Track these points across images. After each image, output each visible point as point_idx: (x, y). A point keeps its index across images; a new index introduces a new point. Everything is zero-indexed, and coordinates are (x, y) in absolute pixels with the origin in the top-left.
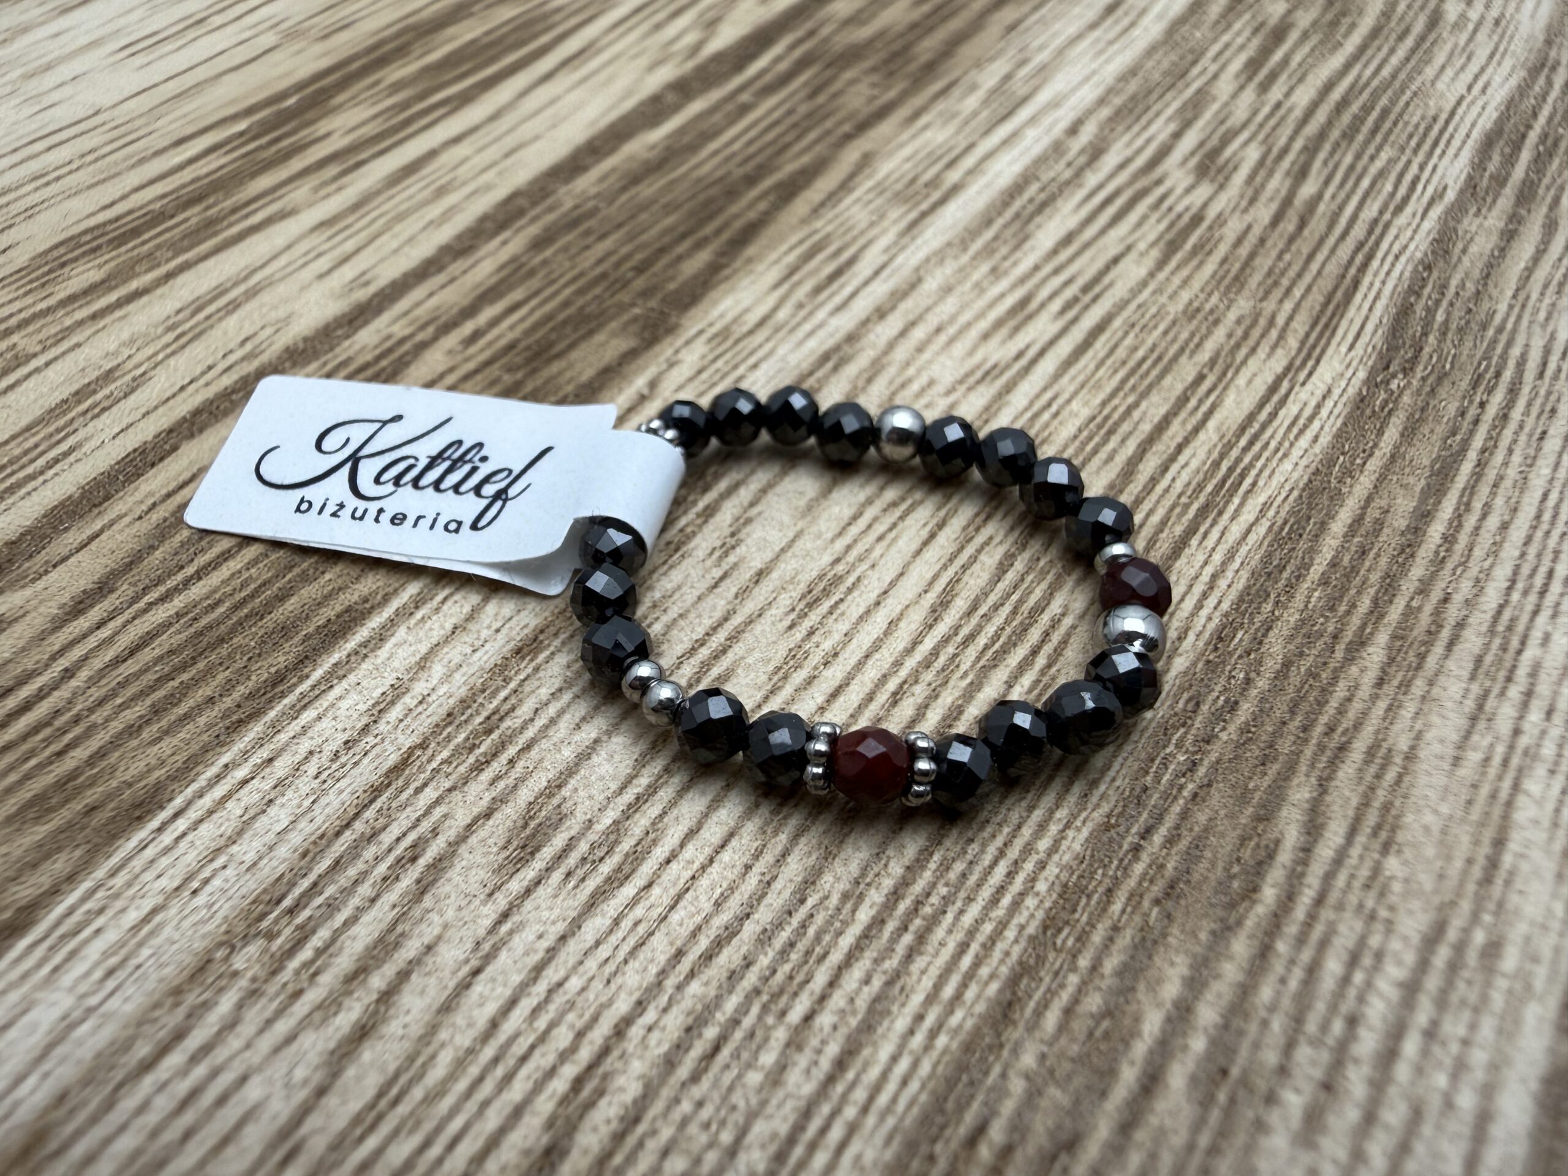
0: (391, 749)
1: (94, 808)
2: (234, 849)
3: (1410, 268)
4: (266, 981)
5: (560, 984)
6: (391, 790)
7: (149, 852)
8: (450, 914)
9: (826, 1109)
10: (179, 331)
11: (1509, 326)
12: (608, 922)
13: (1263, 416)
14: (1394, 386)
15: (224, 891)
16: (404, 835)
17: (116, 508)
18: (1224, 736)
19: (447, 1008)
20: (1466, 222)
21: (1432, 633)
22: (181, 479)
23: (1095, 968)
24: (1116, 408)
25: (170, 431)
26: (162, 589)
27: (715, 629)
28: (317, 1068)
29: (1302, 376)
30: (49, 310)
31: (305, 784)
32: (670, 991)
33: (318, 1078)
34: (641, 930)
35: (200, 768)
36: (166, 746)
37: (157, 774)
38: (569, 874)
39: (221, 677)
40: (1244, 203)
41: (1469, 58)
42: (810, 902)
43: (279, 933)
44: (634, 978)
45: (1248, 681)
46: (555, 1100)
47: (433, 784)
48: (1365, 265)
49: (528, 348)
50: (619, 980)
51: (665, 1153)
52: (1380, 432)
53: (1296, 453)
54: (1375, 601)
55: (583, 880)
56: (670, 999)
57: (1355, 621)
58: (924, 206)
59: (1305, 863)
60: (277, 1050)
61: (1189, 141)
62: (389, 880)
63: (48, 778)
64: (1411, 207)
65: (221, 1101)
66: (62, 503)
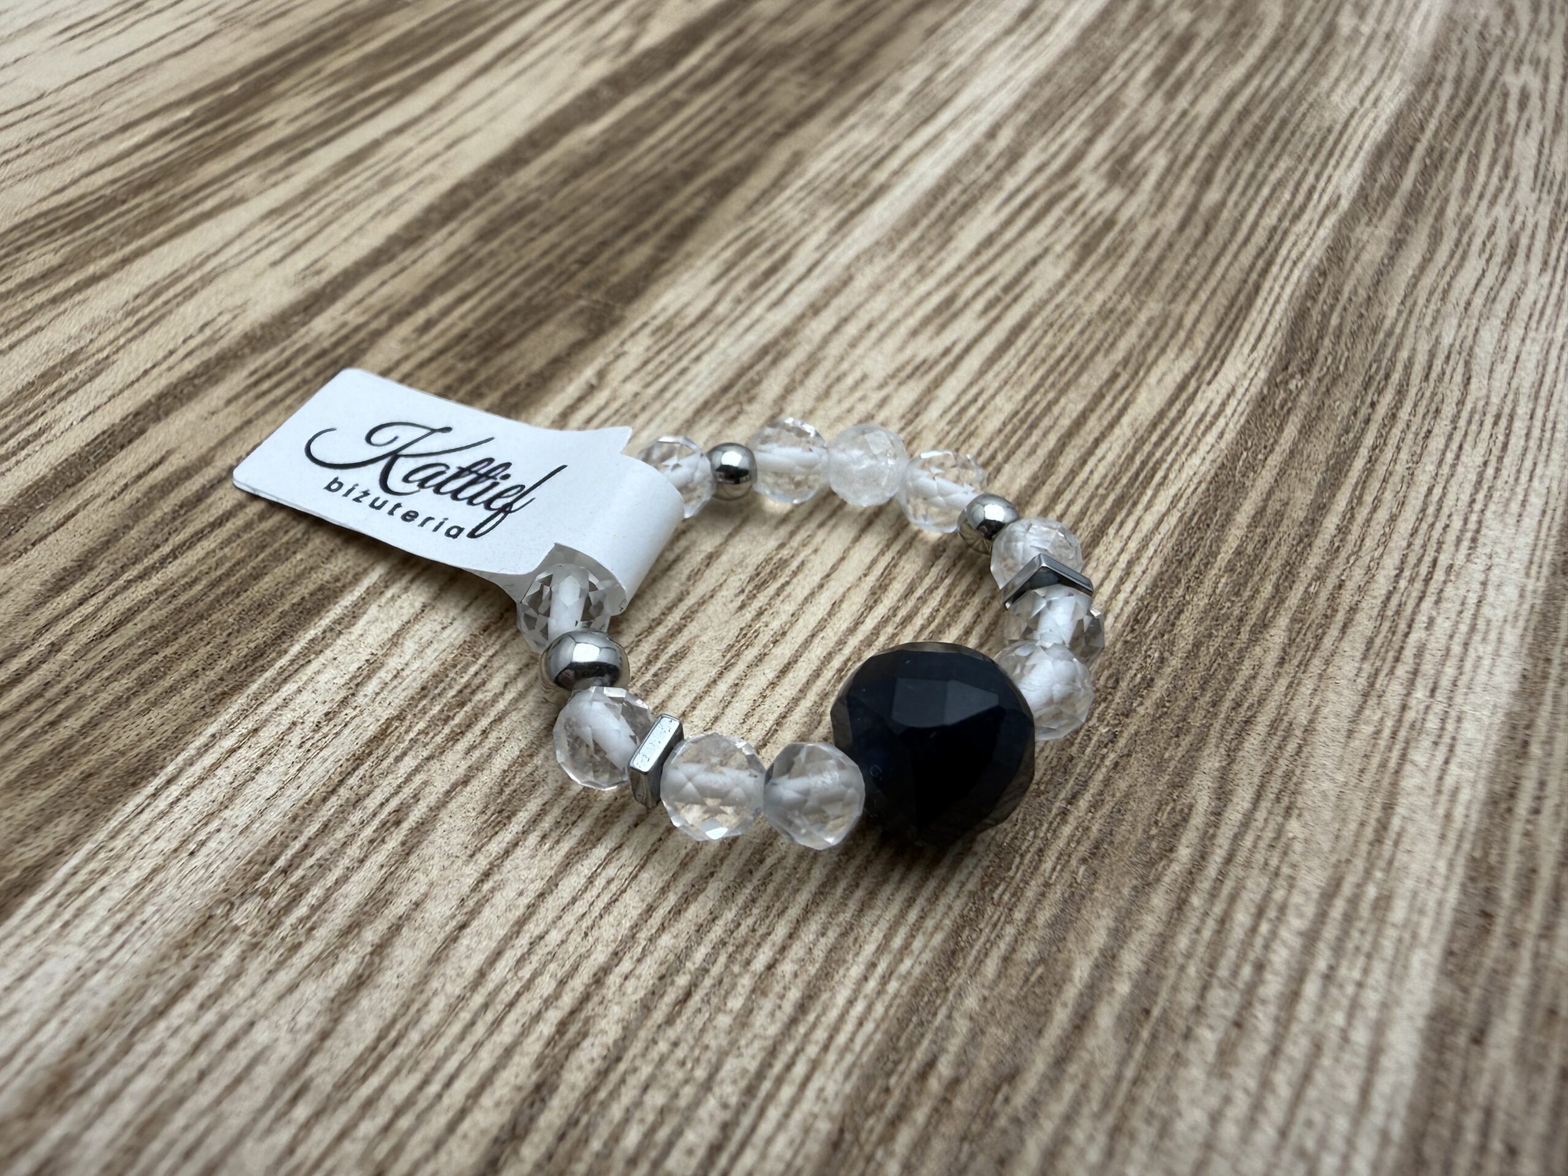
0: (370, 720)
1: (88, 776)
3: (1307, 274)
5: (541, 937)
6: (372, 758)
8: (435, 873)
9: (790, 1048)
10: (138, 316)
11: (1398, 330)
12: (583, 881)
14: (1292, 386)
17: (90, 488)
18: (1141, 710)
19: (437, 959)
20: (1358, 230)
21: (1329, 615)
22: (151, 461)
25: (137, 414)
26: (139, 568)
27: (670, 609)
29: (1208, 375)
31: (290, 753)
34: (614, 887)
35: (189, 737)
38: (544, 837)
39: (203, 652)
40: (1153, 209)
41: (1361, 72)
42: (769, 861)
44: (610, 931)
45: (1162, 660)
47: (412, 753)
48: (1265, 271)
50: (595, 933)
51: (646, 1088)
52: (1281, 430)
53: (1203, 448)
54: (1277, 587)
55: (558, 842)
57: (1259, 605)
58: (853, 206)
59: (1216, 826)
60: (280, 998)
61: (1101, 147)
62: (374, 843)
63: (44, 747)
64: (1306, 217)
65: (232, 1044)
66: (36, 483)
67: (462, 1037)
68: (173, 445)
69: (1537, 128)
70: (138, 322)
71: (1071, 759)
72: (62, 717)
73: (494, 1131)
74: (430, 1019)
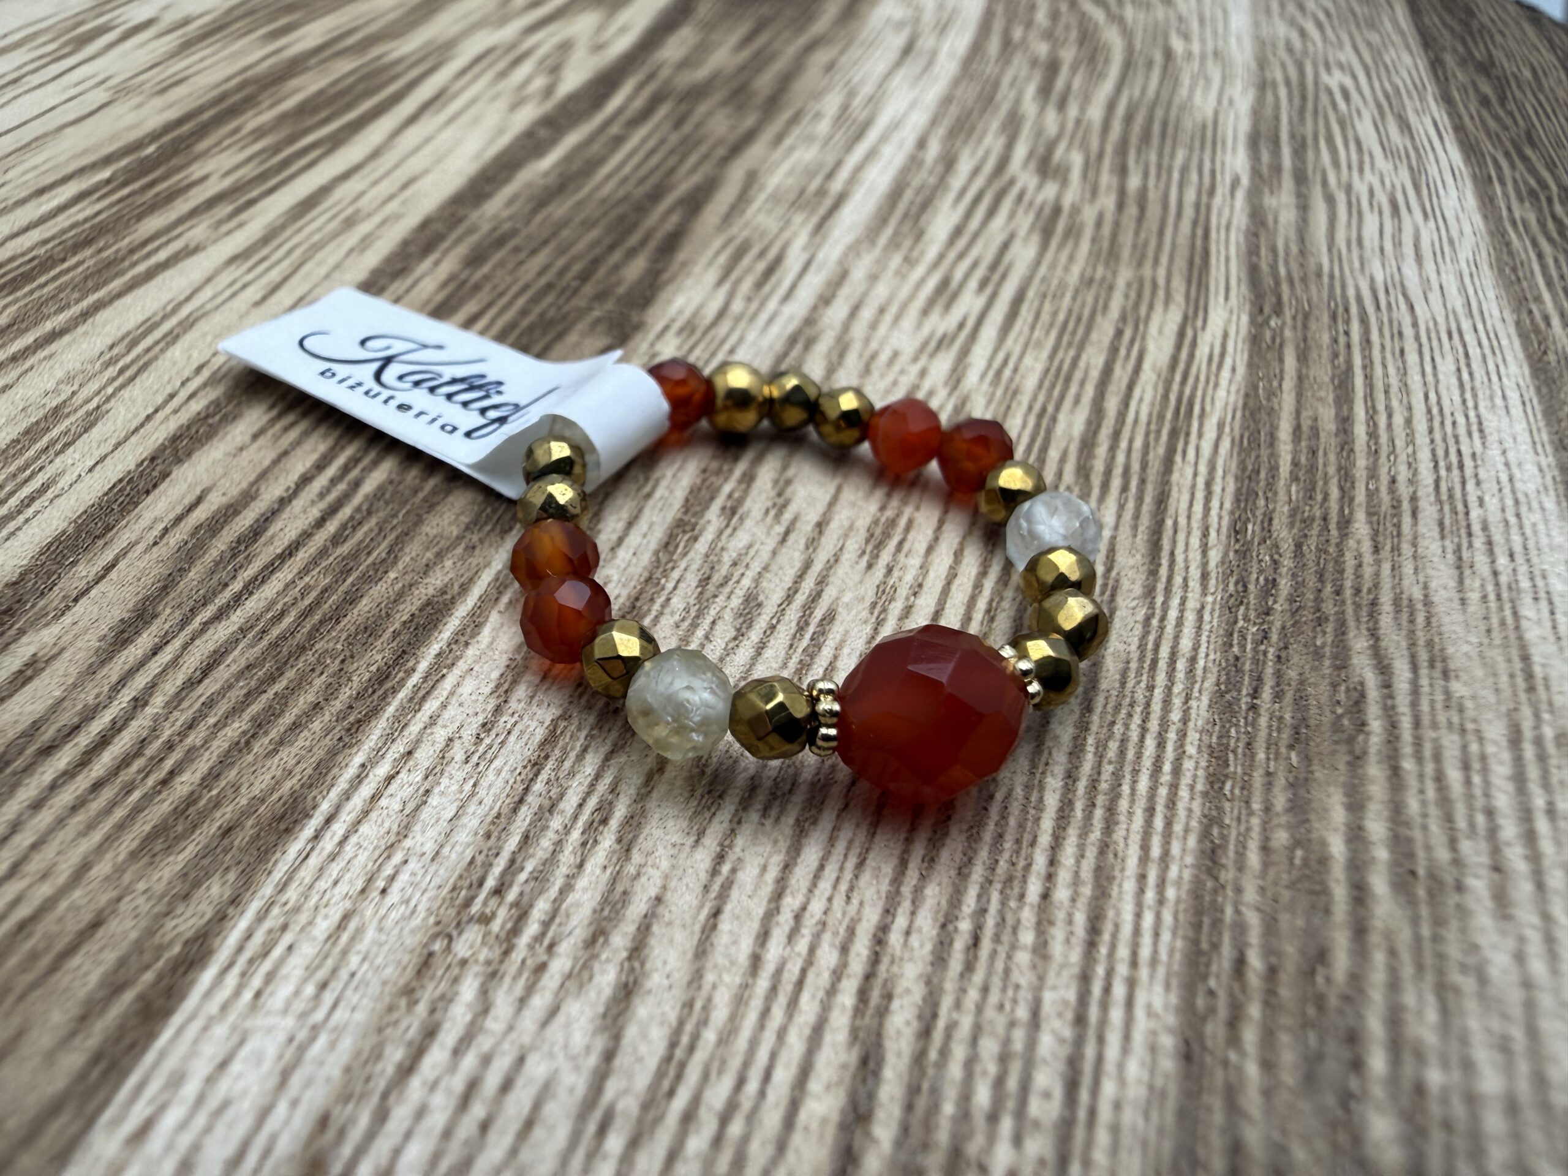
0: (533, 724)
1: (229, 830)
2: (408, 843)
3: (1242, 236)
4: (501, 962)
5: (804, 908)
6: (552, 761)
7: (314, 861)
10: (121, 364)
12: (824, 846)
13: (1184, 357)
14: (1273, 325)
15: (414, 885)
16: (584, 800)
17: (123, 537)
18: (1277, 606)
19: (702, 951)
20: (1266, 200)
21: (1396, 506)
22: (186, 502)
23: (1268, 809)
24: (1062, 362)
25: (153, 459)
26: (211, 608)
27: (800, 577)
28: (595, 1033)
29: (1199, 323)
31: (457, 770)
32: (910, 895)
33: (600, 1044)
35: (335, 770)
36: (287, 755)
37: (287, 786)
38: (765, 810)
39: (319, 682)
40: (1088, 196)
41: (1208, 81)
43: (494, 915)
44: (871, 890)
45: (1275, 562)
46: (849, 1013)
47: (592, 750)
48: (1206, 237)
50: (857, 895)
51: (974, 1040)
52: (1281, 360)
53: (1224, 383)
54: (1341, 489)
55: (781, 812)
56: (913, 901)
57: (1334, 505)
58: (822, 211)
59: (1391, 697)
60: (545, 1023)
61: (1021, 151)
62: (587, 844)
63: (163, 807)
64: (1219, 192)
65: (506, 1086)
66: (57, 539)
67: (761, 1025)
68: (206, 483)
69: (1366, 115)
70: (122, 371)
71: (1237, 659)
72: (172, 774)
73: (835, 1117)
74: (720, 1014)
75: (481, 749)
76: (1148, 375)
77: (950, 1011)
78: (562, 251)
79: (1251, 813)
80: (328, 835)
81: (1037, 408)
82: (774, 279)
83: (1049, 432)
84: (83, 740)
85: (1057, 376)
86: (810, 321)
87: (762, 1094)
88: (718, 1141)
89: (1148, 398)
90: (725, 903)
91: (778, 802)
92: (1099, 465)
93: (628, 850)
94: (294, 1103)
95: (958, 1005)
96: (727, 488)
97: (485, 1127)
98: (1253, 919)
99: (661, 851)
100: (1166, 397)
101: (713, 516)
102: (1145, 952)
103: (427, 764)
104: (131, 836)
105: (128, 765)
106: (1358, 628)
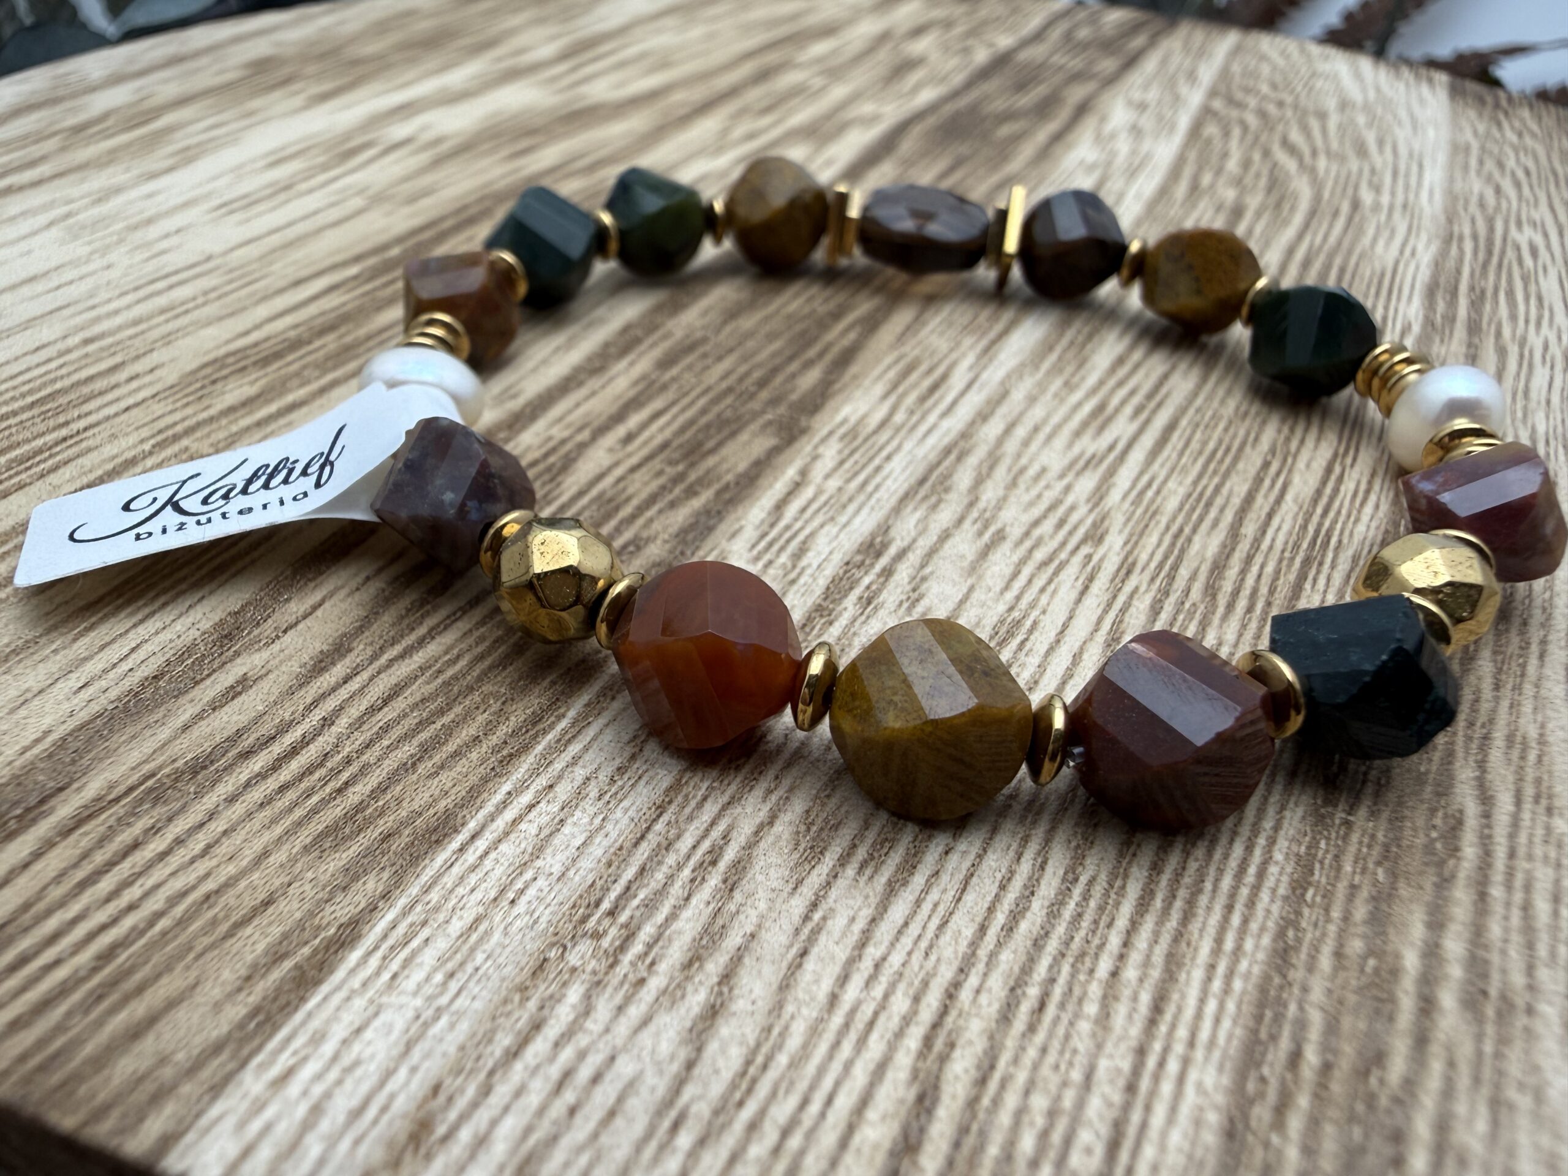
2: (539, 863)
4: (606, 973)
7: (456, 871)
13: (1328, 490)
15: (540, 900)
23: (1346, 918)
24: (1205, 487)
28: (681, 1043)
30: (211, 419)
32: (985, 959)
33: (683, 1054)
36: (446, 778)
37: (442, 804)
43: (605, 932)
46: (913, 1055)
49: (681, 446)
56: (987, 964)
75: (613, 790)
76: (1289, 504)
77: (1008, 1065)
78: (745, 359)
79: (1328, 920)
80: (471, 850)
81: (1174, 528)
82: (937, 395)
83: (1183, 551)
84: (277, 749)
85: (1199, 500)
86: (966, 435)
87: (823, 1115)
88: (777, 1150)
89: (1286, 528)
90: (813, 946)
91: (873, 863)
92: (1227, 586)
93: (731, 890)
94: (414, 1070)
95: (1016, 1061)
96: (866, 580)
97: (572, 1111)
98: (1316, 1018)
99: (761, 894)
100: (1304, 527)
101: (850, 604)
102: (1204, 1034)
103: (564, 798)
104: (306, 833)
105: (311, 773)
106: (1466, 759)
